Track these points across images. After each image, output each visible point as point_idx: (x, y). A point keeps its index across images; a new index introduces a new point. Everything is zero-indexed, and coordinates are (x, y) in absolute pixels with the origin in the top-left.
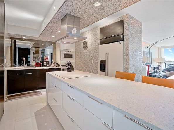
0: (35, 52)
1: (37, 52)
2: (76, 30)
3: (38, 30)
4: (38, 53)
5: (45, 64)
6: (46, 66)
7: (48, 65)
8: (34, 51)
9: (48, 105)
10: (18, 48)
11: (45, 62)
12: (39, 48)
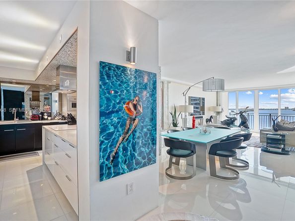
0: (33, 97)
1: (36, 98)
2: (69, 82)
3: (34, 71)
4: (38, 100)
5: (46, 117)
6: (47, 119)
7: (49, 118)
8: (31, 97)
9: (45, 164)
10: (4, 91)
11: (45, 114)
12: (39, 92)
